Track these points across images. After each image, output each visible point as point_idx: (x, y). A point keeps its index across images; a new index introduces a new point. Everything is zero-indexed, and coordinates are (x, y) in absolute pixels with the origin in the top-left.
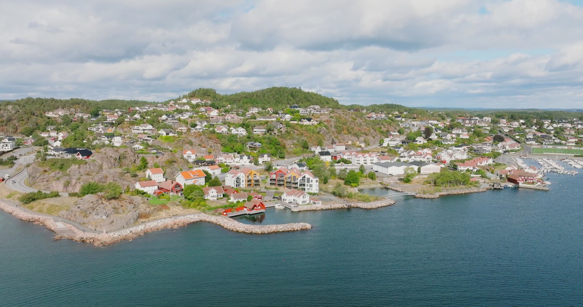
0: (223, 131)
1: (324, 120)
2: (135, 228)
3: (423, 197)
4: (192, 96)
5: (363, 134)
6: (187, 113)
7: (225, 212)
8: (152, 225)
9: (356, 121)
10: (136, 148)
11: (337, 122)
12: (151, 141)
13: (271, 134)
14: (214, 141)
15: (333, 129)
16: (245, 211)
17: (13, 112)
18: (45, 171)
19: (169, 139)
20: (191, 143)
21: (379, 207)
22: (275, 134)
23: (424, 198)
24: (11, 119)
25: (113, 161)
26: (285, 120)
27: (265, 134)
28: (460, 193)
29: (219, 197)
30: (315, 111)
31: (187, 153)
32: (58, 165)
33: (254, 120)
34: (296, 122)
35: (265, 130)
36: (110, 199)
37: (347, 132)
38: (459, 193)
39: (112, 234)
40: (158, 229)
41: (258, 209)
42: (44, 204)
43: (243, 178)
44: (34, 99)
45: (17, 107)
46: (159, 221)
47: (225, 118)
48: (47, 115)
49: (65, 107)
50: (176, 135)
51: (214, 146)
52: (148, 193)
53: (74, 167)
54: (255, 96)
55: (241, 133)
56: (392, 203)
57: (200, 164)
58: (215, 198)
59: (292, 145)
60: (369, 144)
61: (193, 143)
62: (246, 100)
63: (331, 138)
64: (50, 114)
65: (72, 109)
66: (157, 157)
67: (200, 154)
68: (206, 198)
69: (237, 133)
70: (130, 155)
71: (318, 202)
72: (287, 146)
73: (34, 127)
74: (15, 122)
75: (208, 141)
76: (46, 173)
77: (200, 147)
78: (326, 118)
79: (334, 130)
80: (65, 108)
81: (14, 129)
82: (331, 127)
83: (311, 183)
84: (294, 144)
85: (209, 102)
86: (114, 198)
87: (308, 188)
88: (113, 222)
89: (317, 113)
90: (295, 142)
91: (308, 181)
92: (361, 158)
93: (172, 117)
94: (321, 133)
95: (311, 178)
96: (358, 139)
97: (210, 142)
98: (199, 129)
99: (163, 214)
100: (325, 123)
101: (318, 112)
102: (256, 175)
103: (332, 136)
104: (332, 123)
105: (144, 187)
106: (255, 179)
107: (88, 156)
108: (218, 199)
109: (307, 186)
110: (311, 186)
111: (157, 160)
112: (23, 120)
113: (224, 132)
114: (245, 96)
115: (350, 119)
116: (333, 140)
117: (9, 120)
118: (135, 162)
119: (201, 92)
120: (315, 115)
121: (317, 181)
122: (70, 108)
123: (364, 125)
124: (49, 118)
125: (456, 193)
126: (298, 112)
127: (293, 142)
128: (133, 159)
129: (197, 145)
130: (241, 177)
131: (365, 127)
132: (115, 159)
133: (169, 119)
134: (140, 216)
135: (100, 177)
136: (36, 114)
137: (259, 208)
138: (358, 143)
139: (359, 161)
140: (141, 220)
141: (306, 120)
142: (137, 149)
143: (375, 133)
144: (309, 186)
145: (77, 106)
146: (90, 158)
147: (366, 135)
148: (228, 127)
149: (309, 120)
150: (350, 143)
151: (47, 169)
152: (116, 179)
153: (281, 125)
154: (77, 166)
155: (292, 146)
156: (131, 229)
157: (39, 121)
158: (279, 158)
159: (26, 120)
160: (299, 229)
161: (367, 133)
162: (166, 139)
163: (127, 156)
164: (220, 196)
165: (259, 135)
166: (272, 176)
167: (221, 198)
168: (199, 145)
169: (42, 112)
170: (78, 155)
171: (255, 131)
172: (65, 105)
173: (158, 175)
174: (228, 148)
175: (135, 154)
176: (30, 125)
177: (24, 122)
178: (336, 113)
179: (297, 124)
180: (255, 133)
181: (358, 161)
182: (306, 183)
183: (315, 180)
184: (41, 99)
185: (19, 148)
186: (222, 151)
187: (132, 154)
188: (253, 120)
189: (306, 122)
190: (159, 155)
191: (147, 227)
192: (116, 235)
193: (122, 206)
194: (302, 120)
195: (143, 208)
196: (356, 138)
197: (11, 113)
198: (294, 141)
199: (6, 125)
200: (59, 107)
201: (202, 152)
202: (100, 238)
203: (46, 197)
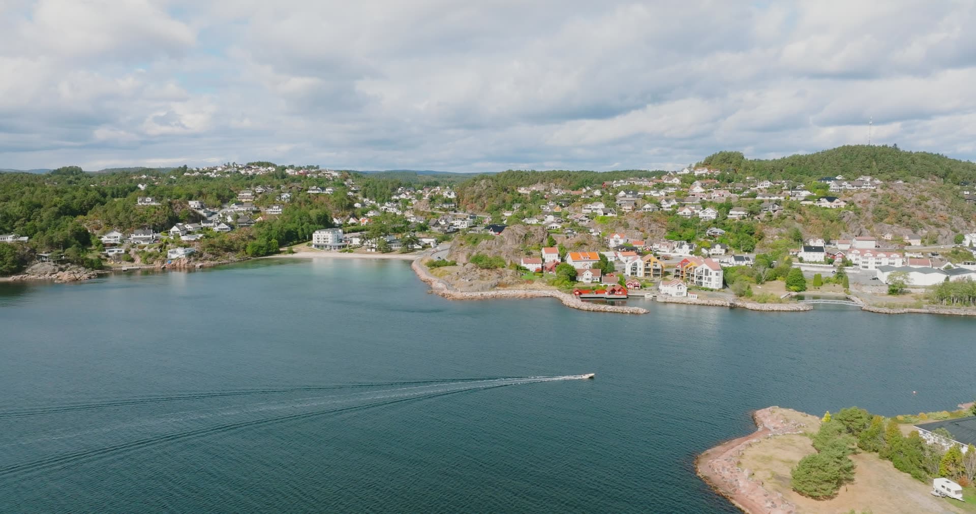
0: (685, 213)
1: (859, 199)
2: (487, 292)
3: (871, 310)
4: (706, 164)
5: (931, 225)
6: (670, 189)
7: (577, 291)
8: (503, 292)
9: (929, 203)
10: (553, 227)
11: (881, 204)
12: (587, 222)
13: (752, 218)
14: (660, 225)
15: (869, 215)
16: (606, 295)
17: (485, 187)
18: (462, 245)
19: (604, 220)
20: (627, 226)
21: (773, 311)
22: (759, 218)
23: (872, 312)
24: (481, 195)
25: (517, 238)
26: (797, 199)
27: (744, 218)
28: (957, 313)
29: (595, 281)
30: (850, 185)
31: (614, 236)
32: (473, 240)
33: (753, 199)
34: (810, 203)
35: (743, 213)
36: (483, 268)
37: (894, 220)
38: (954, 313)
39: (465, 293)
40: (507, 297)
41: (619, 295)
42: (440, 270)
43: (640, 265)
44: (514, 172)
45: (490, 182)
46: (512, 291)
47: (711, 195)
48: (520, 191)
49: (545, 181)
50: (616, 215)
51: (656, 231)
52: (531, 270)
53: (484, 242)
54: (809, 161)
55: (709, 216)
56: (801, 309)
57: (620, 249)
58: (590, 281)
59: (776, 235)
60: (935, 242)
61: (630, 226)
62: (791, 168)
63: (858, 229)
64: (522, 190)
65: (552, 184)
66: (568, 238)
67: (632, 240)
68: (580, 280)
69: (704, 216)
70: (539, 233)
71: (693, 295)
72: (768, 237)
73: (501, 205)
74: (484, 198)
75: (650, 225)
76: (462, 247)
77: (636, 231)
78: (865, 198)
79: (871, 217)
80: (544, 183)
81: (482, 207)
82: (867, 210)
83: (709, 276)
84: (780, 234)
85: (717, 173)
86: (488, 268)
87: (707, 281)
88: (472, 285)
89: (852, 188)
90: (784, 231)
91: (707, 274)
92: (870, 258)
93: (633, 194)
94: (845, 220)
95: (710, 270)
96: (915, 232)
97: (654, 226)
98: (648, 209)
99: (522, 286)
100: (859, 206)
101: (855, 188)
102: (656, 263)
103: (861, 225)
104: (871, 206)
105: (527, 264)
106: (654, 267)
107: (500, 232)
108: (592, 282)
109: (705, 278)
110: (710, 279)
111: (566, 241)
112: (492, 197)
113: (687, 214)
114: (791, 162)
115: (914, 199)
116: (861, 232)
117: (480, 196)
118: (542, 241)
119: (719, 158)
120: (849, 191)
121: (717, 274)
122: (550, 183)
123: (941, 210)
124: (520, 194)
125: (948, 313)
126: (828, 186)
127: (780, 231)
128: (540, 237)
129: (634, 228)
130: (638, 265)
131: (942, 213)
132: (521, 237)
133: (627, 196)
134: (498, 285)
135: (495, 251)
136: (508, 190)
137: (620, 293)
138: (907, 238)
139: (867, 263)
140: (498, 288)
141: (825, 200)
142: (555, 228)
143: (964, 224)
144: (707, 279)
145: (558, 179)
146: (501, 234)
147: (937, 226)
148: (701, 208)
149: (831, 199)
150: (889, 237)
151: (463, 243)
152: (509, 255)
153: (777, 206)
154: (486, 241)
155: (776, 237)
156: (482, 293)
157: (507, 198)
158: (744, 251)
159: (494, 196)
160: (629, 312)
161: (941, 223)
162: (602, 219)
163: (535, 234)
164: (597, 279)
165: (734, 220)
166: (678, 267)
167: (597, 282)
168: (637, 229)
169: (514, 187)
170: (491, 231)
171: (731, 215)
172: (545, 179)
173: (552, 255)
174: (674, 234)
175: (545, 233)
176: (496, 203)
177: (492, 199)
178: (891, 188)
179: (810, 206)
180: (731, 216)
181: (865, 263)
182: (704, 276)
183: (714, 273)
184: (521, 172)
185: (476, 226)
186: (665, 238)
187: (542, 232)
188: (750, 199)
189: (825, 203)
190: (569, 236)
191: (498, 294)
192: (468, 295)
193: (490, 275)
194: (821, 199)
195: (507, 279)
196: (910, 231)
197: (482, 188)
198: (782, 230)
199: (476, 202)
200: (538, 182)
201: (635, 237)
202: (454, 295)
203: (446, 264)
